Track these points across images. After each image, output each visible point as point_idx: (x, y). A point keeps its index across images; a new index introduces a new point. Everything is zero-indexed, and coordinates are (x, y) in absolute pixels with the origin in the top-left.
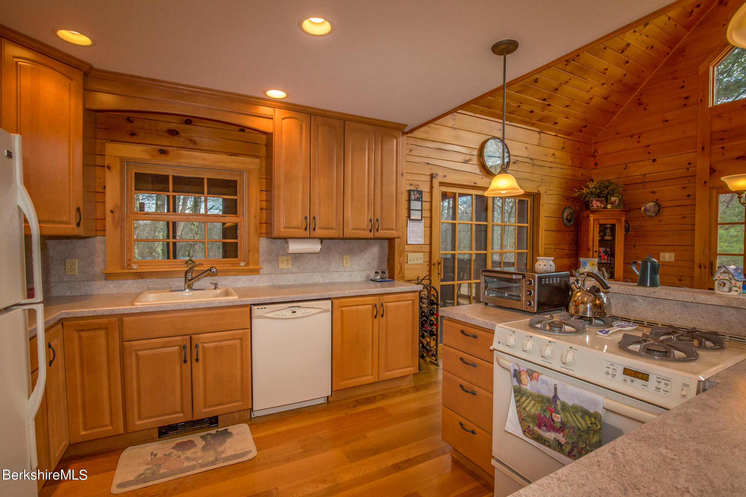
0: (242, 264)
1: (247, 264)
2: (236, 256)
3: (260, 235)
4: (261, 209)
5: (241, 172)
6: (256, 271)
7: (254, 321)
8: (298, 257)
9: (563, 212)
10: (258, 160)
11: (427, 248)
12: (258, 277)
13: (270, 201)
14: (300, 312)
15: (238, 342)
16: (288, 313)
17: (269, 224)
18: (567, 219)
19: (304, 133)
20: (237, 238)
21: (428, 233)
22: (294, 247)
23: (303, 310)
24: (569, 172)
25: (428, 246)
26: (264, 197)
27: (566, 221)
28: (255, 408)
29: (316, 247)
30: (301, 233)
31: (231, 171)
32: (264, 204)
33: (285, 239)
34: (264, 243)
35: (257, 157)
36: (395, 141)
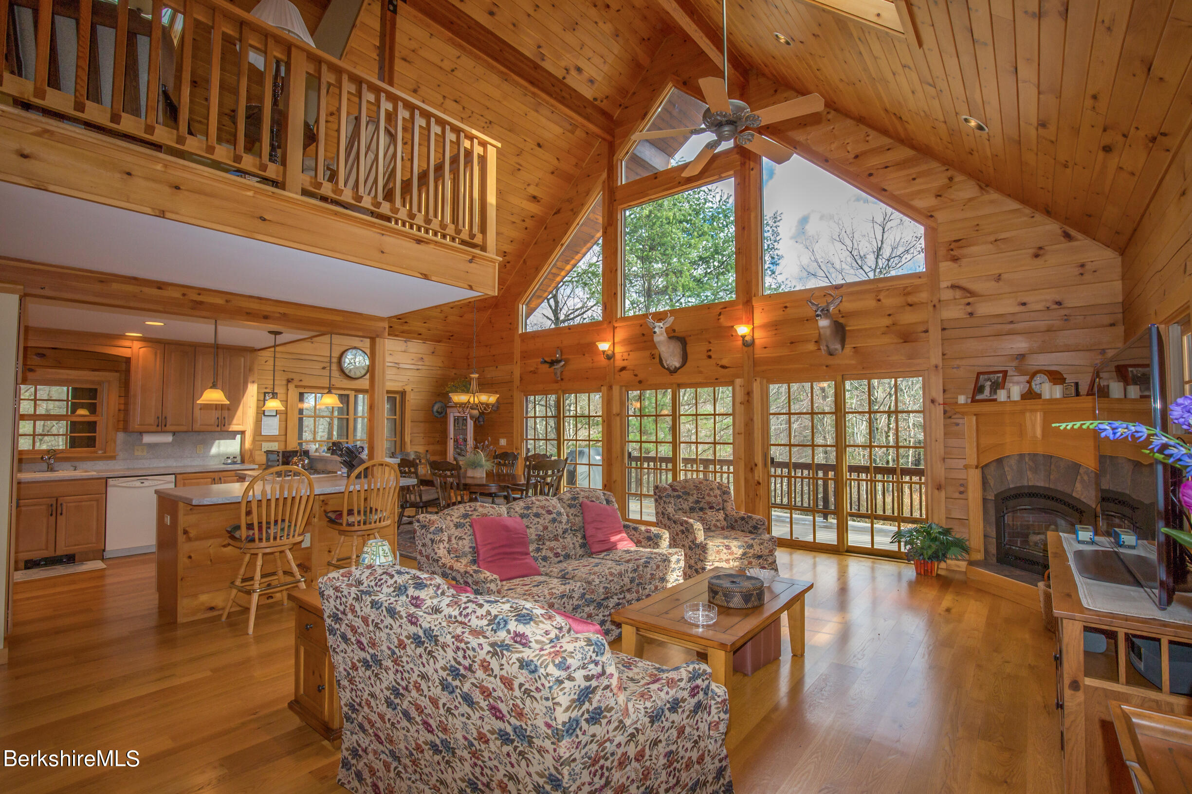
0: (100, 452)
1: (105, 453)
2: (95, 447)
3: (118, 430)
4: (119, 410)
5: (100, 383)
6: (113, 458)
7: (109, 489)
8: (152, 446)
9: (433, 406)
10: (117, 374)
11: (283, 438)
12: (114, 462)
13: (126, 404)
14: (147, 483)
15: (95, 503)
16: (138, 484)
17: (126, 421)
18: (437, 412)
19: (158, 360)
20: (95, 432)
21: (284, 426)
22: (148, 439)
23: (150, 482)
24: (439, 372)
25: (284, 437)
26: (122, 401)
27: (436, 414)
28: (107, 548)
29: (169, 438)
30: (154, 428)
31: (93, 382)
32: (122, 407)
33: (141, 433)
34: (121, 436)
35: (117, 371)
36: (243, 360)
